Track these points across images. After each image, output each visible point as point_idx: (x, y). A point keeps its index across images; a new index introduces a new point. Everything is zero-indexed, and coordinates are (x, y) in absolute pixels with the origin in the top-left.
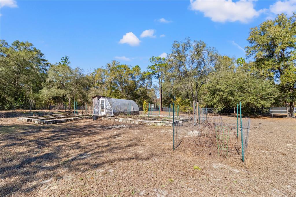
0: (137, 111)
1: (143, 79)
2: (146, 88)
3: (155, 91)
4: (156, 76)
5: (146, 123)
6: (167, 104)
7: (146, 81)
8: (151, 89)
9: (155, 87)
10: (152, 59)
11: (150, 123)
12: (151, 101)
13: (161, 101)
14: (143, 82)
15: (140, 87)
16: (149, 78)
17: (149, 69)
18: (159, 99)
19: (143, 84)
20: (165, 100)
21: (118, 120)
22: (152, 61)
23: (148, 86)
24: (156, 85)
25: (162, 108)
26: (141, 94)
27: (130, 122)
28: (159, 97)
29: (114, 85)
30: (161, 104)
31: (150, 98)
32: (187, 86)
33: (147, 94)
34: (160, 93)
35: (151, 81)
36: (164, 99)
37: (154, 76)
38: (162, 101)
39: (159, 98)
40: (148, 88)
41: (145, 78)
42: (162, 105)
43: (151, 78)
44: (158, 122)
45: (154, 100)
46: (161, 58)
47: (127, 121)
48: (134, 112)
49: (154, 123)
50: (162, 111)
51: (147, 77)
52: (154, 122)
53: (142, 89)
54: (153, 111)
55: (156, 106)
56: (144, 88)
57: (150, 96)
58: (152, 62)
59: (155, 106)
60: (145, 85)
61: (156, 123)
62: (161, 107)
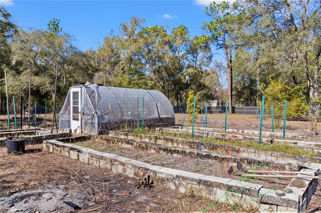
0: (167, 118)
1: (193, 51)
2: (199, 69)
3: (218, 73)
4: (218, 44)
5: (162, 180)
6: (242, 100)
7: (200, 55)
8: (209, 70)
9: (217, 66)
10: (211, 8)
11: (180, 184)
12: (211, 94)
13: (230, 93)
14: (194, 57)
15: (188, 67)
16: (206, 47)
17: (204, 29)
18: (227, 90)
19: (193, 61)
20: (239, 92)
21: (78, 156)
22: (210, 13)
23: (204, 65)
24: (219, 61)
25: (233, 108)
26: (191, 80)
27: (109, 166)
28: (226, 86)
29: (136, 65)
30: (230, 98)
31: (209, 89)
32: (295, 54)
33: (202, 81)
34: (227, 79)
35: (209, 54)
36: (237, 89)
37: (216, 43)
38: (233, 93)
39: (227, 88)
40: (204, 68)
41: (196, 50)
42: (233, 100)
43: (210, 49)
44: (219, 186)
45: (216, 92)
46: (230, 5)
47: (102, 163)
48: (160, 120)
49: (195, 186)
50: (233, 112)
51: (201, 47)
52: (200, 182)
53: (190, 70)
54: (216, 112)
55: (222, 104)
56: (196, 68)
57: (207, 83)
58: (210, 15)
59: (218, 104)
60: (198, 63)
61: (209, 185)
62: (230, 105)
